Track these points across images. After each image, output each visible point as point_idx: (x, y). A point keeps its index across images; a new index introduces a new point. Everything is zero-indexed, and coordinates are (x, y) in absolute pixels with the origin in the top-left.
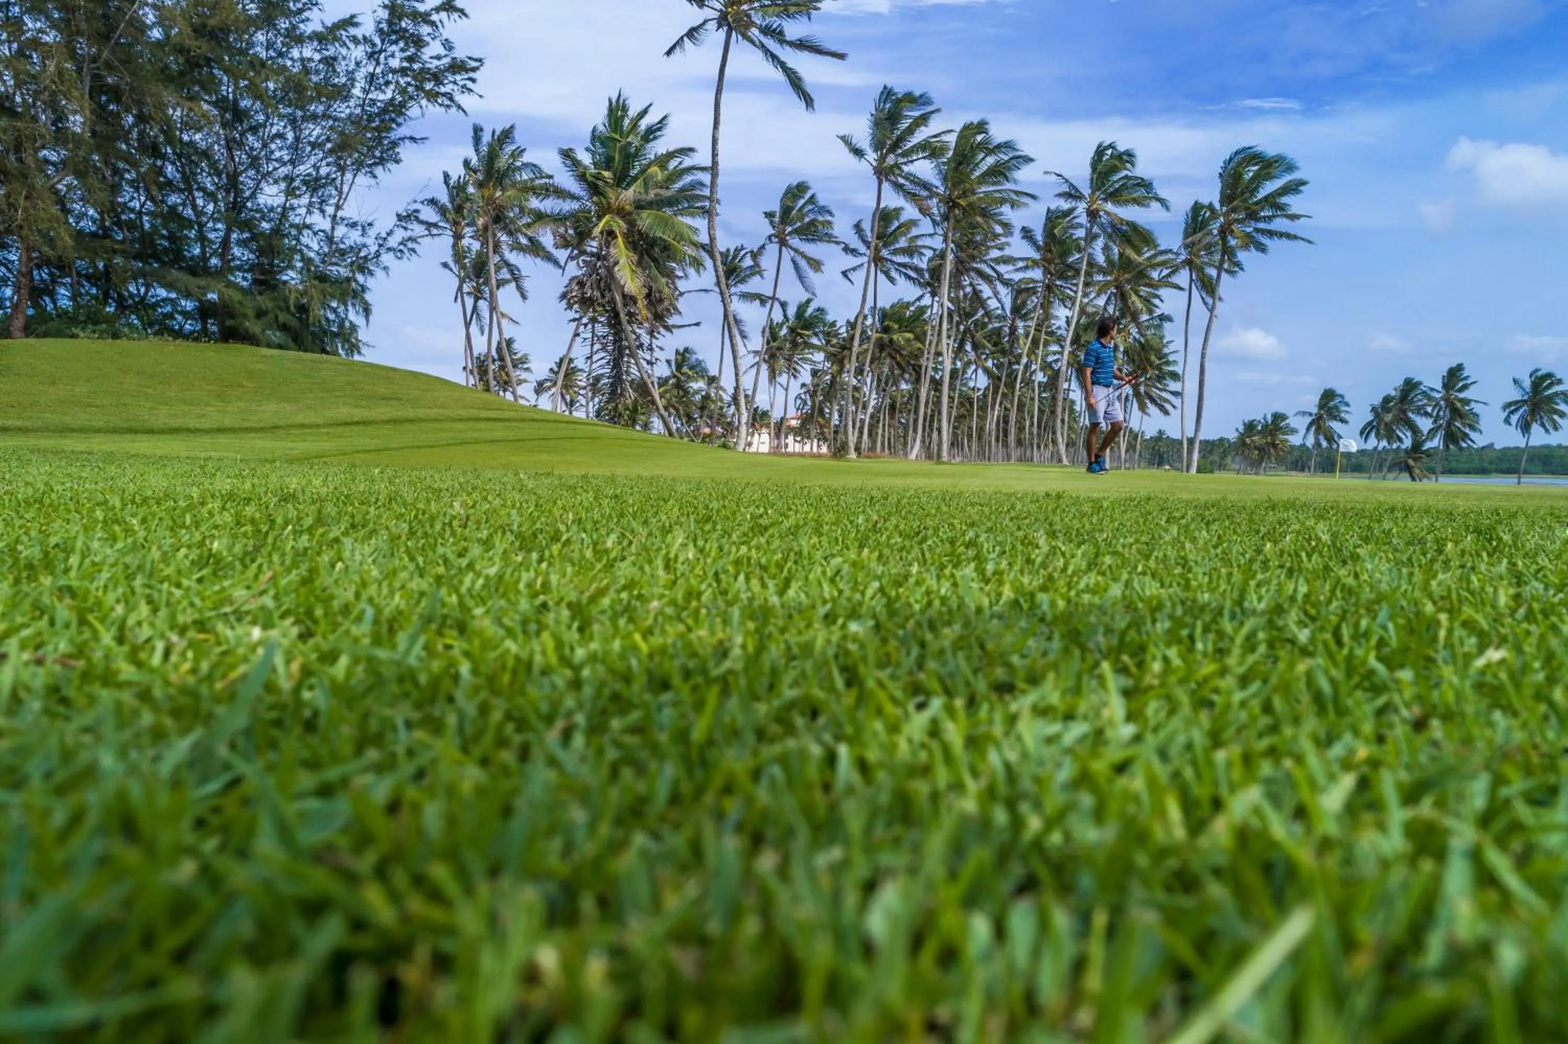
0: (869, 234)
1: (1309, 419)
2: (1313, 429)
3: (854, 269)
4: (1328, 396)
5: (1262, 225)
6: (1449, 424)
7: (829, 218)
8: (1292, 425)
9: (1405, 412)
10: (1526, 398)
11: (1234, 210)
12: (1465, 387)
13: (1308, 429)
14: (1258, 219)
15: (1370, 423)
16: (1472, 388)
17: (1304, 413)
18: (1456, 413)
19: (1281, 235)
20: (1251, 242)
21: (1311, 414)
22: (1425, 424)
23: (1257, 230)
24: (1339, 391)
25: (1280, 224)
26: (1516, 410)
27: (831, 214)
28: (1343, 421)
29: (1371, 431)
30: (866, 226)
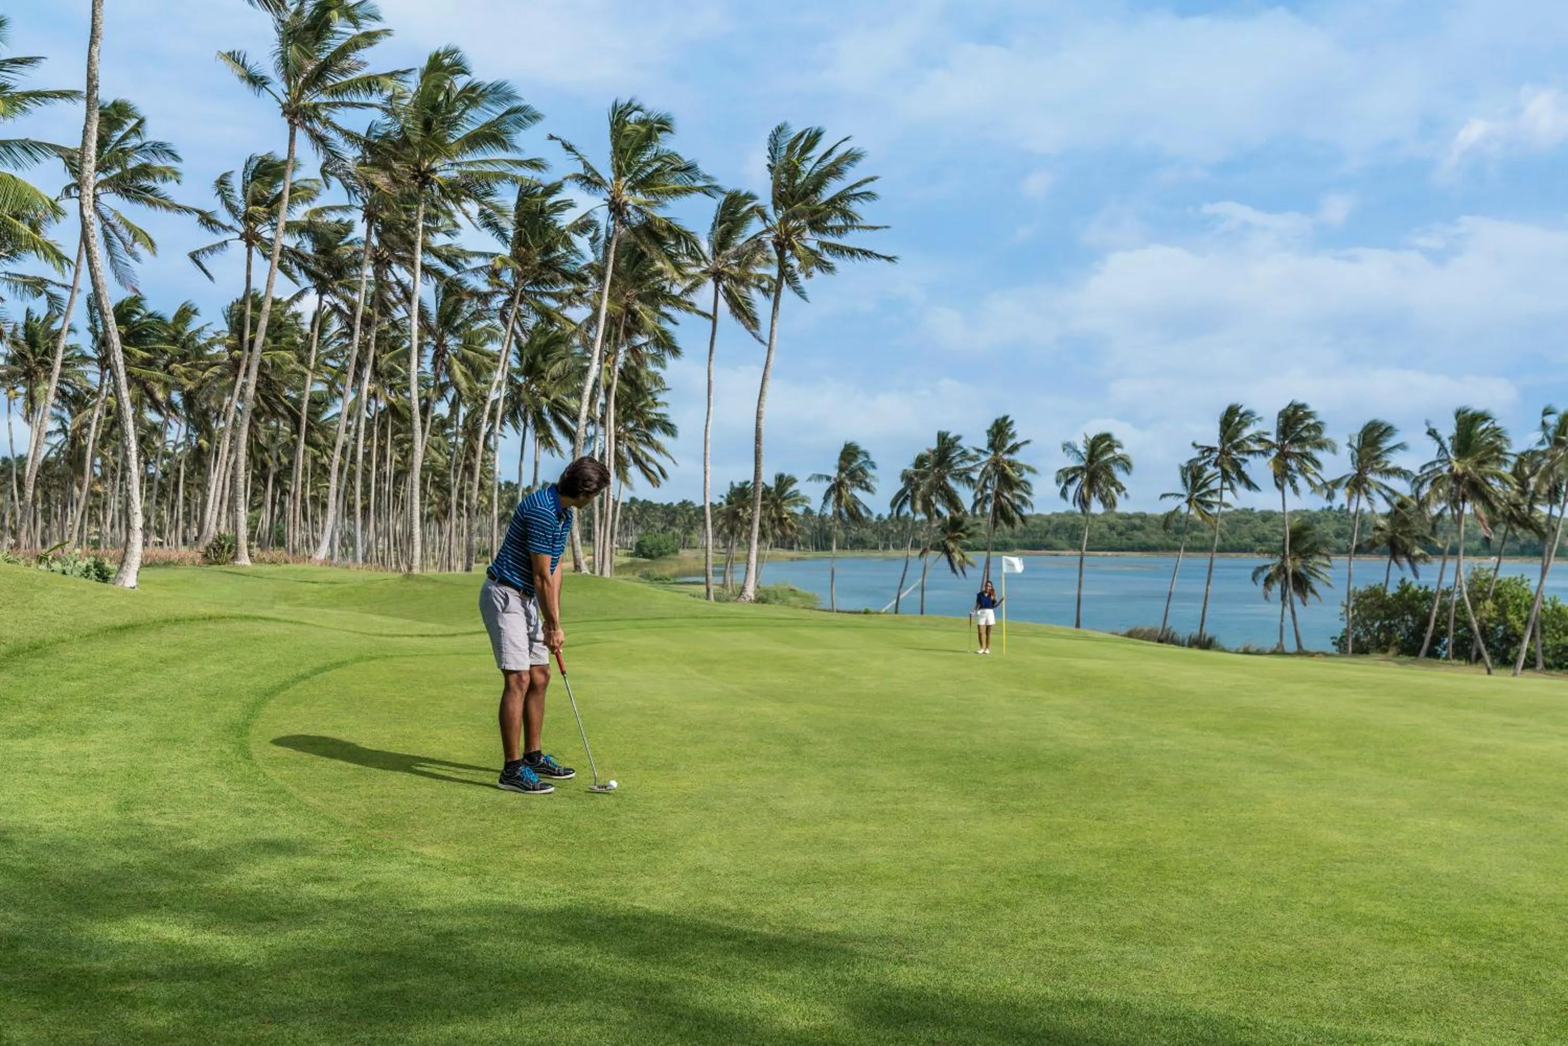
0: (239, 194)
1: (826, 485)
2: (833, 497)
3: (212, 249)
4: (850, 453)
5: (829, 239)
6: (998, 495)
7: (173, 164)
8: (803, 493)
9: (943, 478)
10: (1082, 464)
11: (795, 216)
12: (1015, 448)
13: (826, 499)
14: (824, 231)
15: (902, 493)
16: (1023, 449)
17: (820, 477)
18: (1007, 482)
19: (852, 252)
20: (814, 260)
21: (828, 478)
22: (966, 496)
23: (824, 245)
24: (863, 448)
25: (850, 240)
26: (1073, 479)
27: (175, 157)
28: (868, 488)
29: (904, 502)
30: (237, 183)
